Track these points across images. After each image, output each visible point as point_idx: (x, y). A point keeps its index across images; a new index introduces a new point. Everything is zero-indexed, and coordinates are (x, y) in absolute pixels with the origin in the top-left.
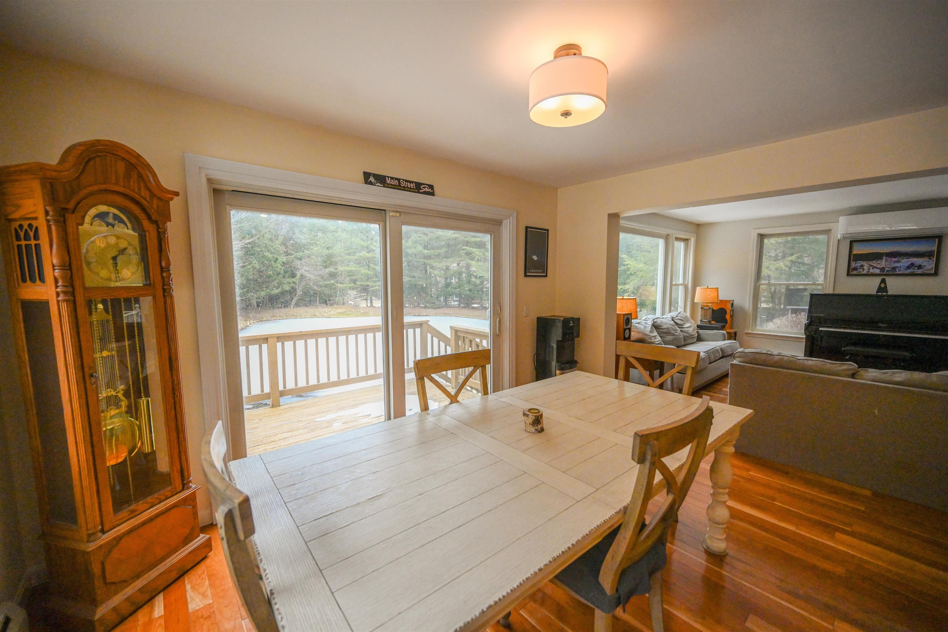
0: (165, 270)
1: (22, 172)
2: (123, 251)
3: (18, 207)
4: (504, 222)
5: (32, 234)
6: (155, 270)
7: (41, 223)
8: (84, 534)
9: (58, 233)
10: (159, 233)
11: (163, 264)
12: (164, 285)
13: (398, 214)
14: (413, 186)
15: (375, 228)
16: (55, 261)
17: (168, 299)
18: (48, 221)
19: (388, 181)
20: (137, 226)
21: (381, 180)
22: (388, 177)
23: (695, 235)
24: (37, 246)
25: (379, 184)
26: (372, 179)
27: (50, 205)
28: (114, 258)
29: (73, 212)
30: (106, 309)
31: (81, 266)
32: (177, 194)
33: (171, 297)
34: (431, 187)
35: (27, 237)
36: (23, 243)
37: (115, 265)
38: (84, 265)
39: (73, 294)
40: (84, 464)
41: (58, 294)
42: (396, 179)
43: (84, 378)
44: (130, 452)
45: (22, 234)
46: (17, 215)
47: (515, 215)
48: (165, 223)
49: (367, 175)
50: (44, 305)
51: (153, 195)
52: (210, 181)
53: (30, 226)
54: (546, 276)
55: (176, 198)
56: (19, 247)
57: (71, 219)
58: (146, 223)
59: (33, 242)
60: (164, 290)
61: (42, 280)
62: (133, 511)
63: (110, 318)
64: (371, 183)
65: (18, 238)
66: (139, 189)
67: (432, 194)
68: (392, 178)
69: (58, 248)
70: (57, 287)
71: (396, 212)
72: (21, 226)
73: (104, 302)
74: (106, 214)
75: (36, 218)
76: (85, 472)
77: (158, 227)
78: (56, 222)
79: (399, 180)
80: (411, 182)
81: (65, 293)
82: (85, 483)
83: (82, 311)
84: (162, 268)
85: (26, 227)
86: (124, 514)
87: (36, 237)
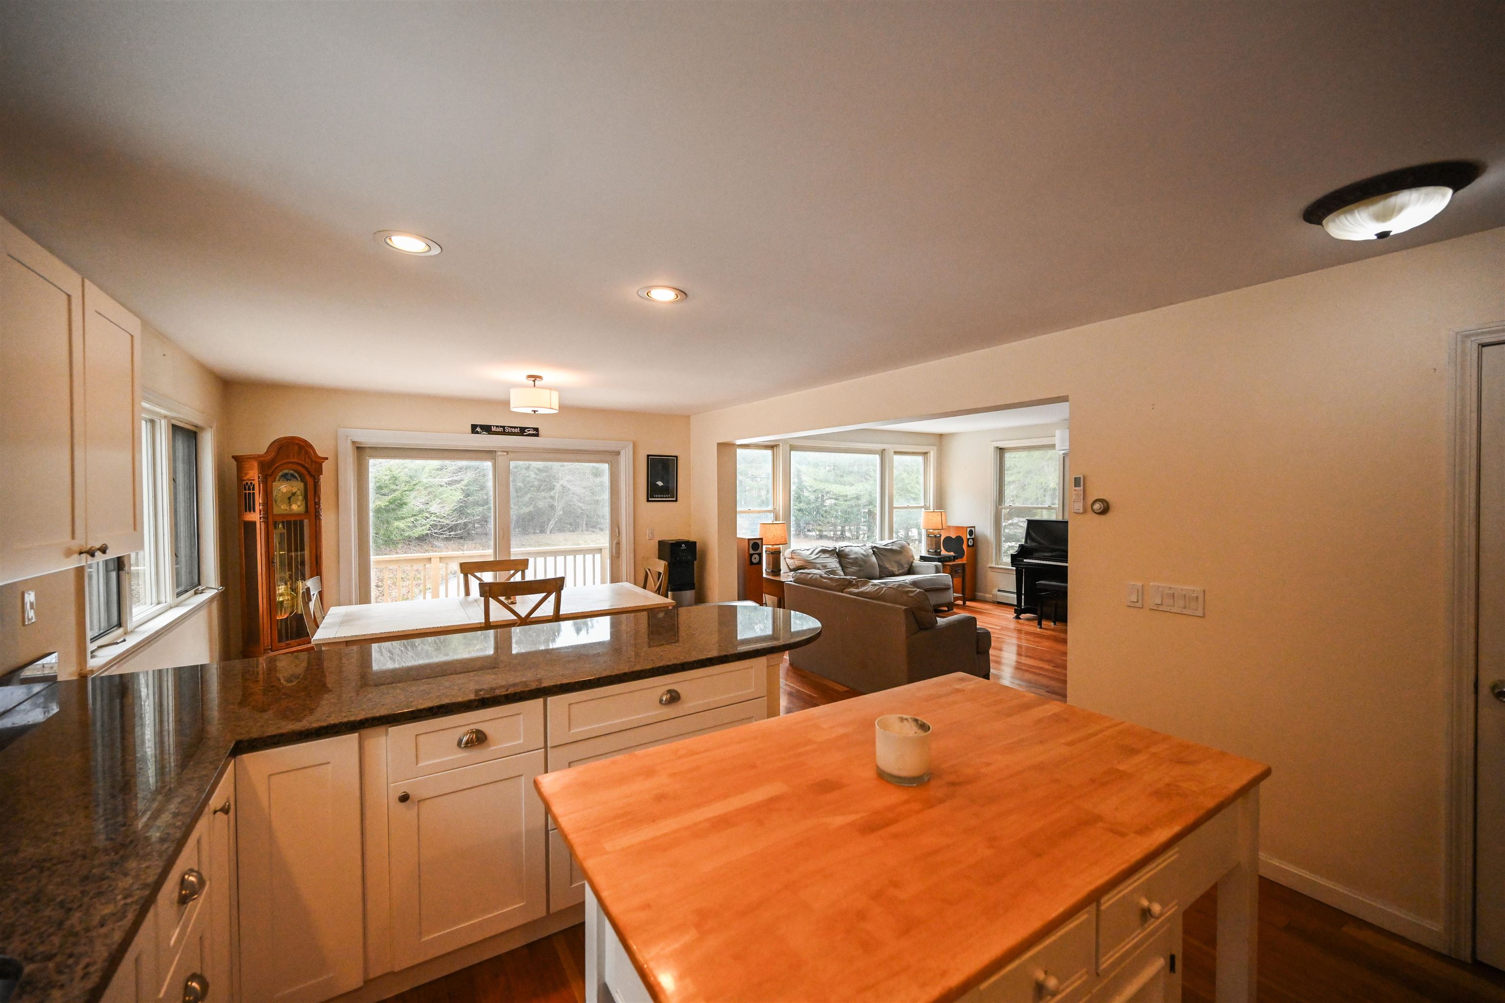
0: (317, 504)
1: (250, 458)
2: (294, 494)
3: (246, 474)
4: (623, 452)
5: (251, 487)
6: (311, 503)
7: (256, 483)
8: (262, 649)
9: (263, 487)
10: (315, 482)
11: (316, 500)
12: (316, 512)
13: (506, 453)
14: (516, 430)
15: (488, 465)
16: (261, 501)
17: (318, 521)
18: (259, 481)
19: (494, 429)
20: (303, 480)
21: (487, 429)
22: (494, 426)
23: (935, 448)
24: (253, 493)
25: (484, 433)
26: (478, 429)
27: (261, 474)
28: (289, 498)
29: (271, 475)
30: (284, 527)
31: (273, 504)
32: (327, 459)
33: (320, 519)
34: (537, 429)
35: (249, 489)
36: (247, 492)
37: (290, 502)
38: (274, 503)
39: (267, 518)
40: (265, 610)
41: (260, 518)
42: (501, 427)
43: (269, 564)
44: (290, 614)
45: (247, 487)
46: (246, 478)
47: (631, 446)
48: (319, 476)
49: (474, 428)
50: (254, 523)
51: (312, 461)
52: (354, 443)
53: (251, 483)
54: (676, 501)
55: (326, 461)
56: (245, 493)
57: (269, 480)
58: (308, 478)
59: (252, 492)
60: (316, 515)
61: (254, 511)
62: (288, 644)
63: (285, 531)
64: (477, 433)
65: (245, 490)
66: (305, 459)
67: (537, 435)
68: (497, 426)
69: (263, 495)
70: (260, 515)
71: (503, 451)
72: (247, 483)
73: (283, 522)
74: (287, 474)
75: (254, 480)
76: (265, 614)
77: (314, 479)
78: (262, 481)
79: (504, 427)
80: (515, 428)
81: (264, 517)
82: (265, 620)
83: (271, 527)
84: (315, 502)
85: (249, 484)
86: (283, 644)
87: (253, 489)
